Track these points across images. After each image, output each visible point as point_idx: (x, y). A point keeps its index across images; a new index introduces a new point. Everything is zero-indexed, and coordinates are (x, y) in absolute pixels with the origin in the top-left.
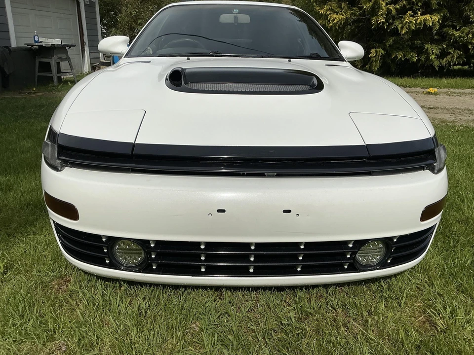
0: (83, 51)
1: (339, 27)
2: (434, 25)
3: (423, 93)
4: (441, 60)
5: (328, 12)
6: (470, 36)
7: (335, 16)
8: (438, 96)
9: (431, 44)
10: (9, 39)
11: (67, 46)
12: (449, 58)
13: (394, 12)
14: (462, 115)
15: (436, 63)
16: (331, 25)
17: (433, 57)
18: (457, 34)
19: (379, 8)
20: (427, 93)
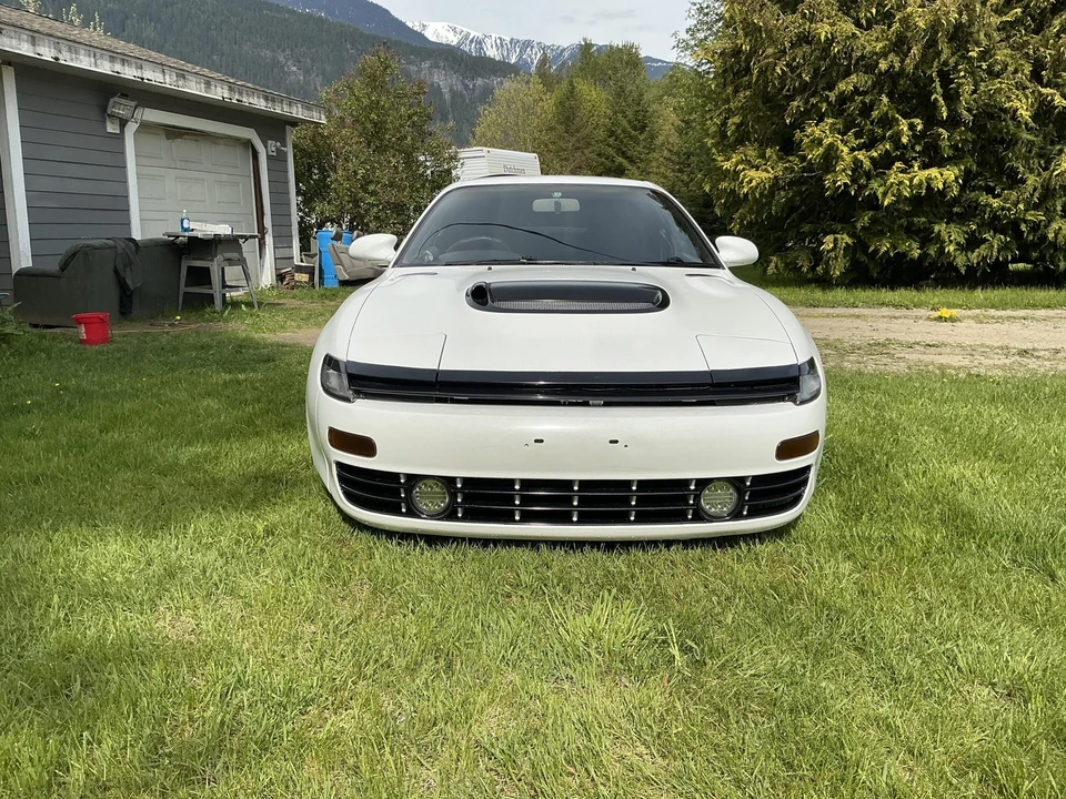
0: (262, 245)
1: (761, 194)
2: (949, 187)
3: (929, 318)
4: (969, 253)
5: (740, 167)
6: (1021, 206)
7: (752, 173)
8: (958, 324)
9: (947, 223)
10: (128, 224)
11: (242, 237)
12: (982, 250)
13: (867, 164)
14: (986, 357)
15: (960, 261)
16: (745, 190)
17: (952, 248)
18: (996, 203)
19: (838, 158)
20: (935, 319)
